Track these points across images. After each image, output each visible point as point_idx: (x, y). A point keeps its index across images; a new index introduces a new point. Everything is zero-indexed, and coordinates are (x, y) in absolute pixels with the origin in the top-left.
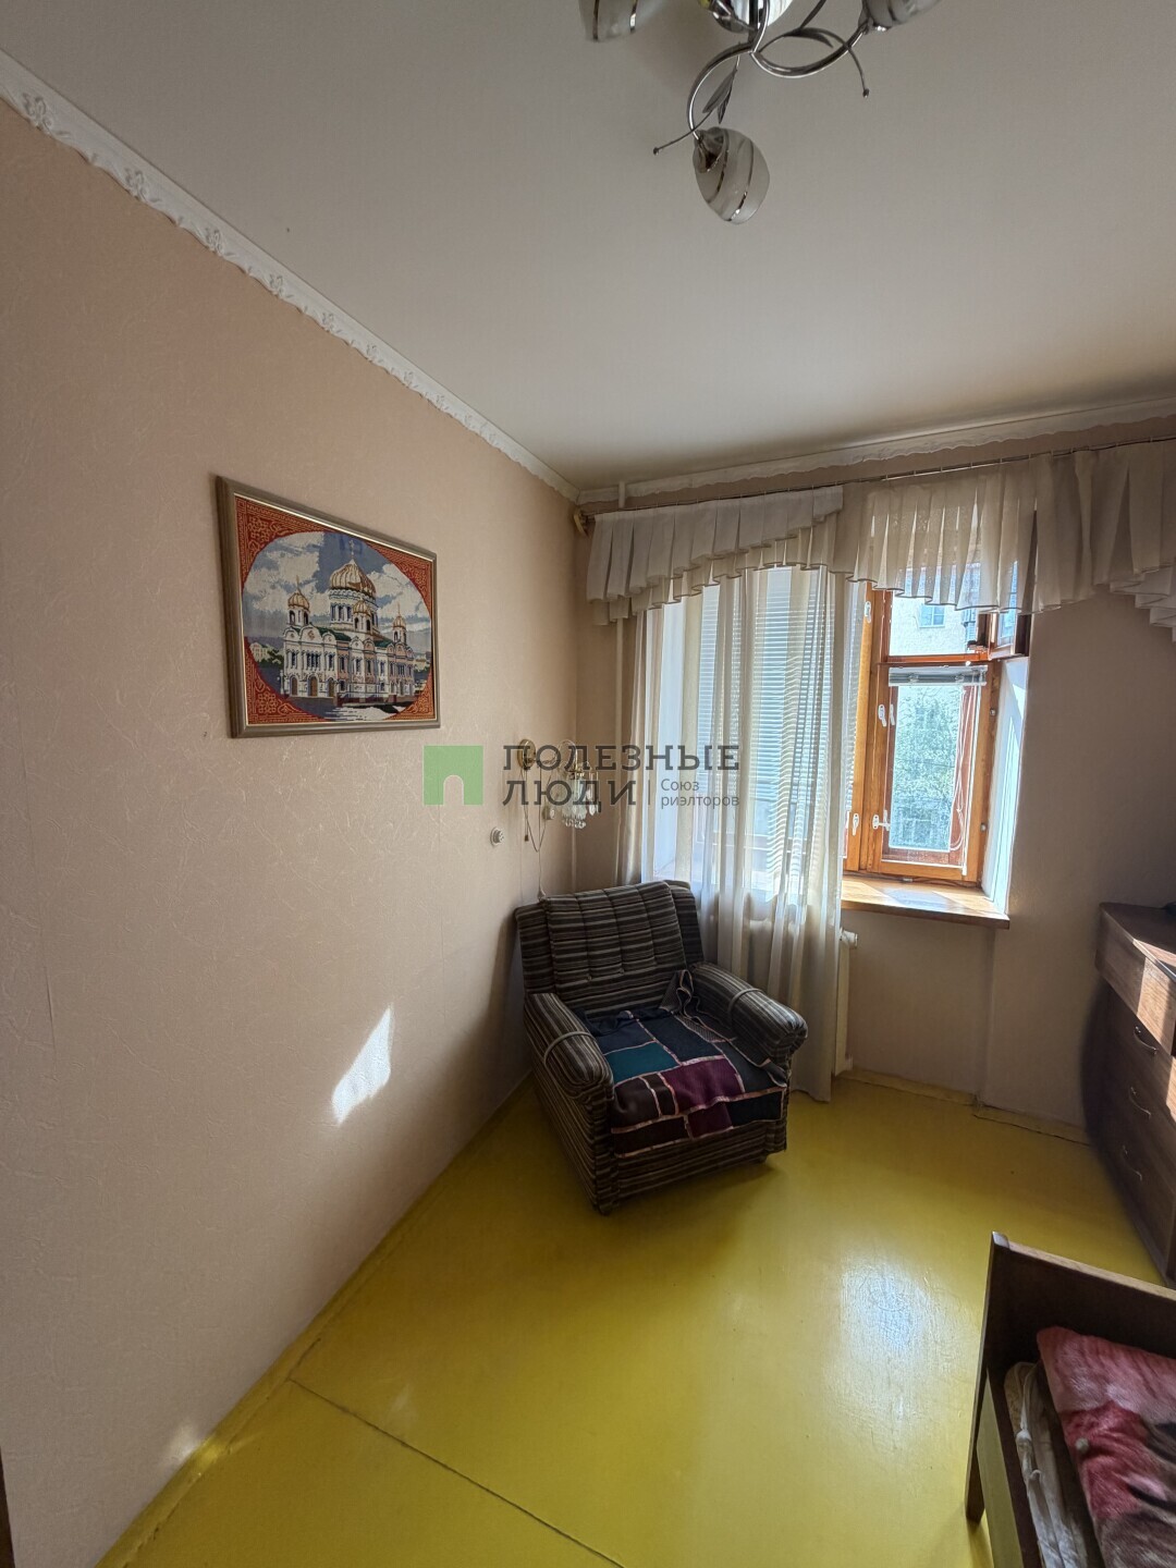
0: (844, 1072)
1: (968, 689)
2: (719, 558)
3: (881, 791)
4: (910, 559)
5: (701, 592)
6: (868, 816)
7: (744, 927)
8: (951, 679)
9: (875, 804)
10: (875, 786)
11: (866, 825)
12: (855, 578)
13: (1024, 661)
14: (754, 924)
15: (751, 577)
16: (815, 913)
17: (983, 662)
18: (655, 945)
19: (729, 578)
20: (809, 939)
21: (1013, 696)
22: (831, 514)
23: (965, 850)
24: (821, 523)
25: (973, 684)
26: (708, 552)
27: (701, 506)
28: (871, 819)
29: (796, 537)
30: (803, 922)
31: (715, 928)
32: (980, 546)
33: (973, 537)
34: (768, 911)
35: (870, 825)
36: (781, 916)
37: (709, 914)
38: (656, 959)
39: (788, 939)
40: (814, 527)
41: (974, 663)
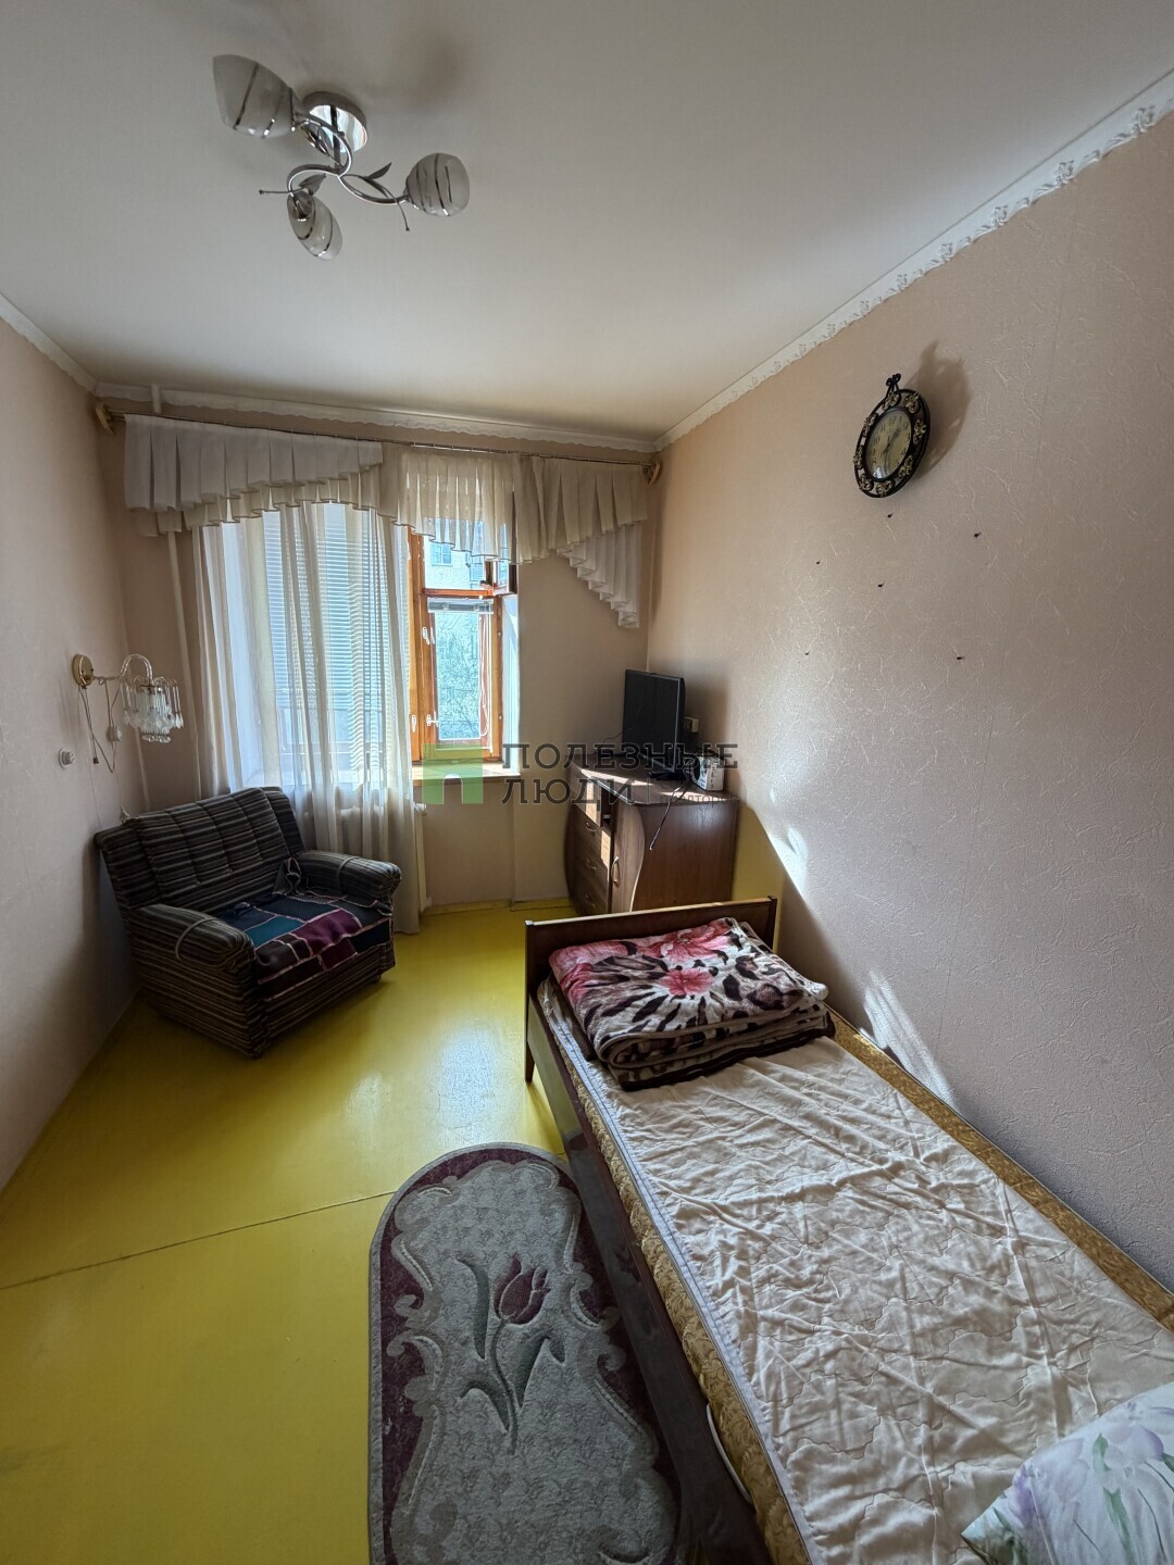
0: (427, 909)
1: (483, 616)
2: (277, 486)
3: (430, 694)
4: (437, 513)
5: (260, 516)
6: (422, 717)
7: (337, 815)
8: (470, 608)
9: (426, 705)
10: (425, 693)
11: (422, 725)
12: (398, 523)
13: (515, 597)
14: (344, 812)
15: (309, 508)
16: (393, 794)
17: (490, 597)
18: (258, 843)
19: (288, 506)
20: (392, 815)
21: (509, 620)
22: (375, 465)
23: (491, 735)
24: (367, 471)
25: (485, 613)
26: (266, 479)
27: (252, 431)
28: (425, 718)
29: (346, 479)
30: (386, 801)
31: (311, 821)
32: (483, 509)
33: (477, 504)
34: (357, 801)
35: (425, 723)
36: (367, 800)
37: (304, 811)
38: (261, 855)
39: (375, 817)
40: (362, 474)
41: (485, 598)
